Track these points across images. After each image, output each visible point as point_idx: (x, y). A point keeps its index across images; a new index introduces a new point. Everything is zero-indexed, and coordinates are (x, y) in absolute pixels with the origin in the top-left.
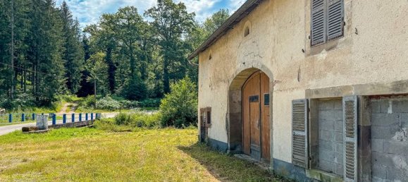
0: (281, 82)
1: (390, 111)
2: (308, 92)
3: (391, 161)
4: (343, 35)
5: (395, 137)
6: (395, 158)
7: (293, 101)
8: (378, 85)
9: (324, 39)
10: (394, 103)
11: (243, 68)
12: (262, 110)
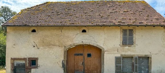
0: (109, 51)
1: (141, 59)
2: (121, 55)
3: (141, 68)
4: (133, 44)
5: (142, 64)
6: (142, 67)
7: (115, 57)
8: (142, 55)
9: (127, 44)
10: (142, 58)
11: (82, 43)
12: (85, 59)
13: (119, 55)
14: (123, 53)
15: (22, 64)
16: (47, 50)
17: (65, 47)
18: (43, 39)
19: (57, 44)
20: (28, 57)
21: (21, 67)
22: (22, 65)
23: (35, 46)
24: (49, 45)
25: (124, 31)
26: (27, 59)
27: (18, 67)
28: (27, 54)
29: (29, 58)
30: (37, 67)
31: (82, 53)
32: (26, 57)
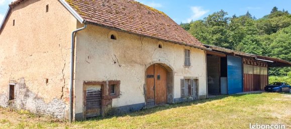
0: (177, 73)
2: (184, 77)
4: (190, 66)
8: (194, 77)
9: (187, 65)
11: (158, 62)
12: (156, 81)
13: (182, 78)
14: (185, 75)
15: (95, 92)
16: (129, 68)
17: (146, 65)
18: (125, 51)
19: (138, 60)
20: (109, 80)
21: (94, 97)
22: (96, 94)
23: (116, 61)
24: (131, 62)
25: (185, 50)
26: (108, 83)
27: (89, 97)
28: (107, 75)
29: (110, 82)
30: (118, 95)
31: (153, 74)
32: (105, 80)
